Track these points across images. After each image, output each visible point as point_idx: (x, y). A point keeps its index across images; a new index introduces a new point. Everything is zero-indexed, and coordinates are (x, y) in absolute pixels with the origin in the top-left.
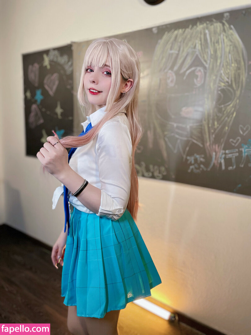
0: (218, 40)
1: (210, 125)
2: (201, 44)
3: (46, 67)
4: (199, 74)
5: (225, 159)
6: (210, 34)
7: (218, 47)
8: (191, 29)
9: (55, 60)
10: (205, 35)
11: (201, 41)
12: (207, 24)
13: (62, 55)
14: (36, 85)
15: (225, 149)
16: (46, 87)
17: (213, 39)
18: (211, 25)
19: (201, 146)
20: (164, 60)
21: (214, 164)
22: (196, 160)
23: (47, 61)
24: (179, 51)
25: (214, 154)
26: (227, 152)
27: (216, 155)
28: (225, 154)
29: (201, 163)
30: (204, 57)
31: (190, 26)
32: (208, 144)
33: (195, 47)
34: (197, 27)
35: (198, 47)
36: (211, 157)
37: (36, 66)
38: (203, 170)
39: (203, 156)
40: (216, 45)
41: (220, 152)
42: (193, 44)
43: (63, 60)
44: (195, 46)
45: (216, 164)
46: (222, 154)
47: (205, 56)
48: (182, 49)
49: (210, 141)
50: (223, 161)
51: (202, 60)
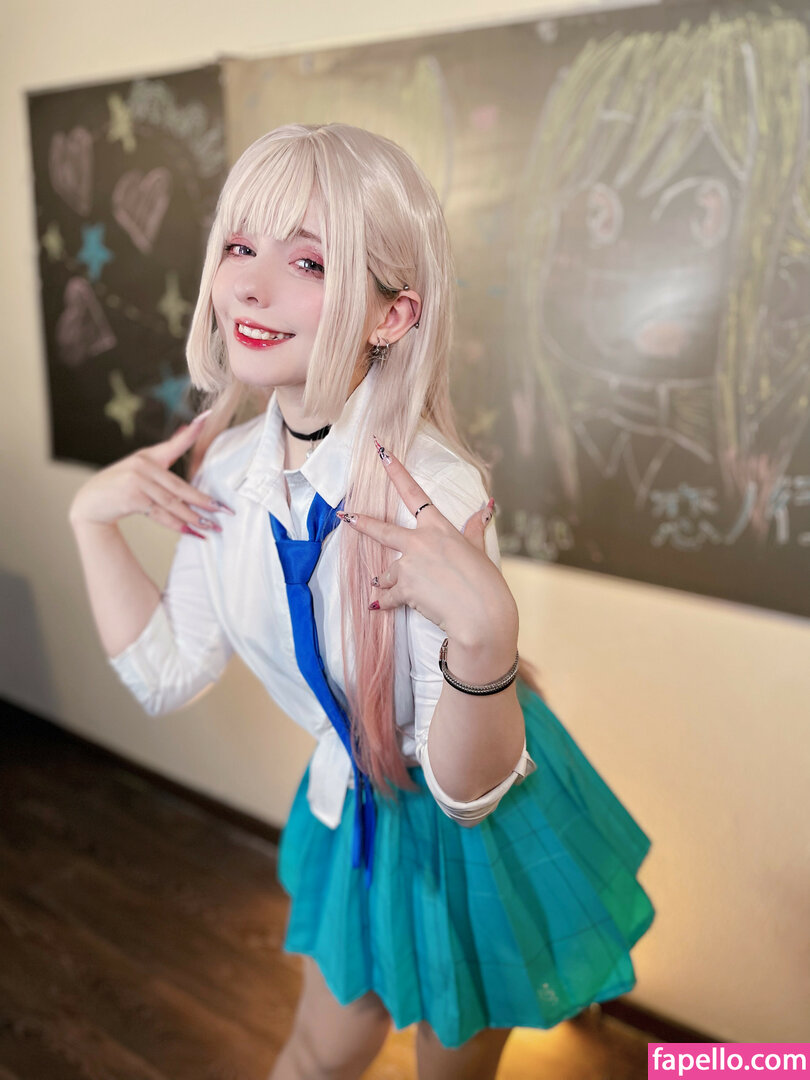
0: (790, 82)
1: (743, 390)
2: (723, 95)
3: (119, 143)
4: (710, 203)
5: (791, 506)
6: (759, 61)
7: (785, 110)
8: (687, 36)
9: (155, 118)
10: (739, 62)
11: (722, 80)
12: (749, 23)
13: (181, 102)
14: (84, 207)
15: (792, 472)
16: (123, 218)
17: (768, 79)
18: (764, 28)
19: (705, 457)
20: (579, 145)
21: (750, 523)
23: (122, 122)
24: (638, 114)
25: (752, 487)
26: (799, 482)
27: (758, 491)
28: (793, 489)
29: (704, 516)
30: (731, 143)
31: (685, 26)
32: (731, 453)
33: (699, 104)
34: (710, 29)
35: (713, 104)
36: (739, 499)
37: (82, 138)
38: (708, 540)
39: (710, 492)
40: (781, 101)
41: (773, 484)
42: (690, 94)
43: (185, 121)
44: (701, 101)
45: (757, 523)
46: (782, 490)
47: (738, 141)
48: (648, 108)
50: (781, 515)
51: (726, 154)
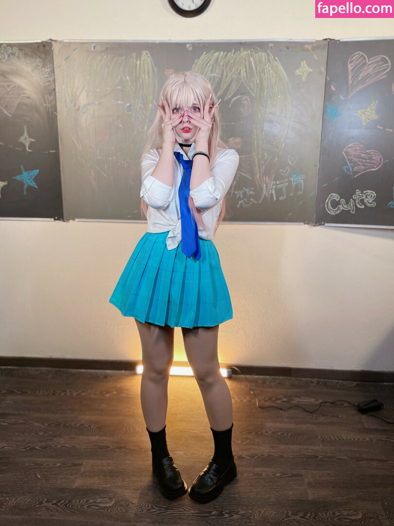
0: (264, 69)
1: (260, 157)
2: (246, 71)
4: (246, 103)
5: (276, 190)
6: (255, 63)
7: (264, 77)
8: (234, 53)
10: (250, 62)
11: (246, 68)
12: (251, 52)
15: (275, 180)
17: (258, 68)
18: (256, 53)
19: (251, 178)
21: (265, 195)
22: (245, 194)
24: (222, 75)
25: (265, 185)
26: (278, 182)
27: (266, 186)
28: (276, 184)
29: (251, 196)
30: (250, 86)
31: (233, 51)
32: (258, 176)
34: (241, 52)
35: (243, 74)
36: (262, 189)
38: (253, 203)
39: (252, 189)
40: (263, 75)
41: (271, 183)
42: (237, 70)
44: (240, 73)
45: (267, 196)
46: (273, 185)
47: (252, 86)
48: (225, 73)
49: (260, 173)
50: (274, 192)
51: (249, 89)
